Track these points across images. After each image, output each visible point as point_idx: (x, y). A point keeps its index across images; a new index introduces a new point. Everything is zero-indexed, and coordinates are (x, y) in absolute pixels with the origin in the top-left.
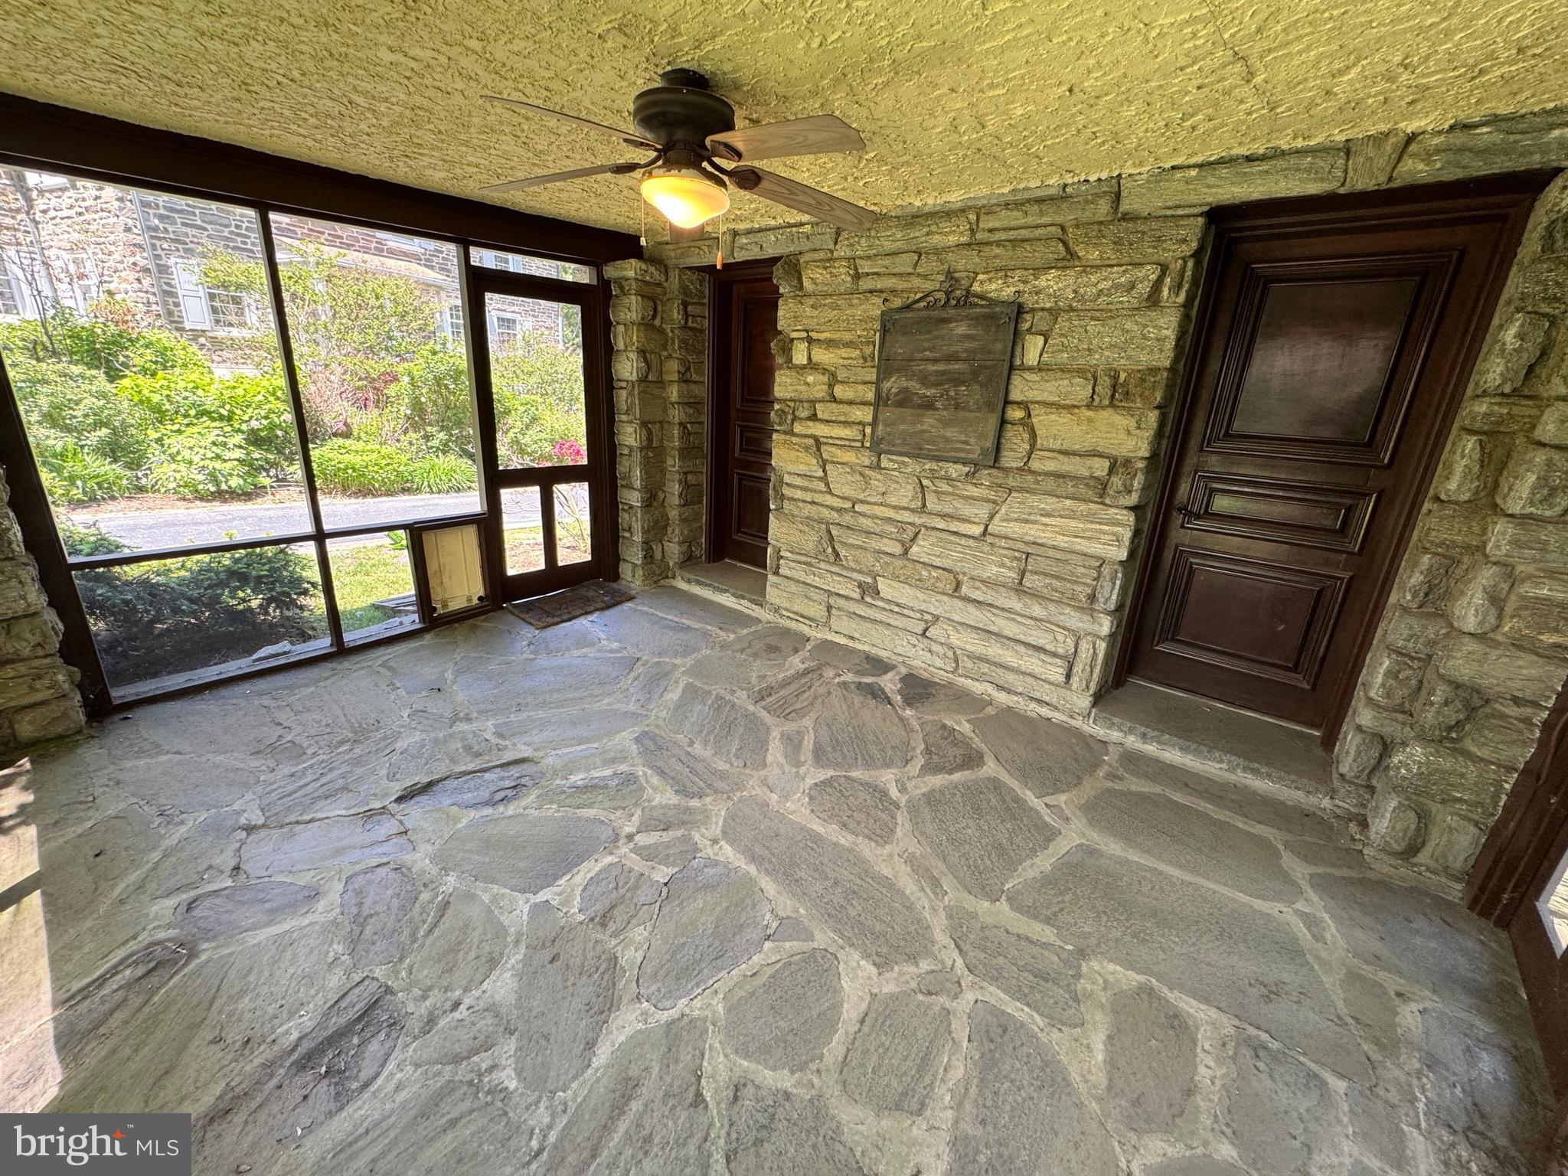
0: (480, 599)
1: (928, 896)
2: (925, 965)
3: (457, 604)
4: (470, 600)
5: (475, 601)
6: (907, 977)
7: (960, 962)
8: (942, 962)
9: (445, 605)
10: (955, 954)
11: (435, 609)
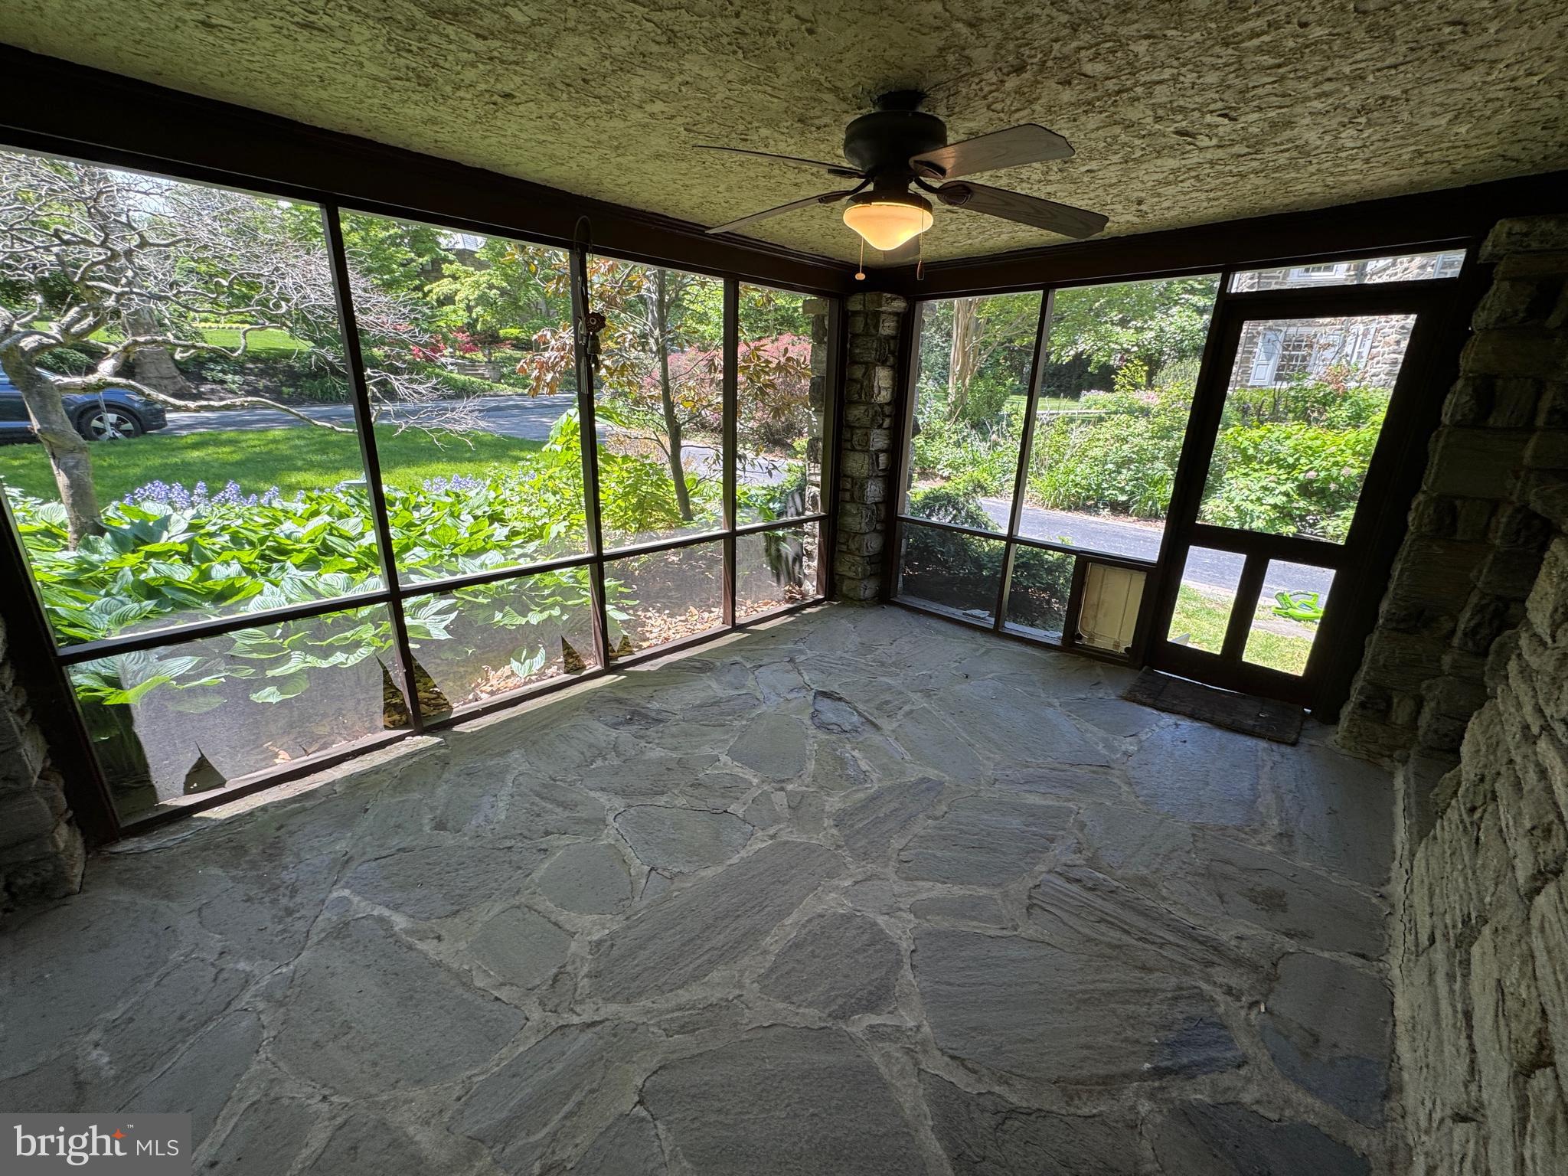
0: (1127, 649)
1: (668, 1011)
2: (584, 983)
3: (1104, 643)
4: (1117, 645)
5: (1122, 650)
6: (578, 964)
7: (576, 1020)
8: (581, 1002)
9: (1091, 638)
10: (586, 1018)
11: (1080, 637)
